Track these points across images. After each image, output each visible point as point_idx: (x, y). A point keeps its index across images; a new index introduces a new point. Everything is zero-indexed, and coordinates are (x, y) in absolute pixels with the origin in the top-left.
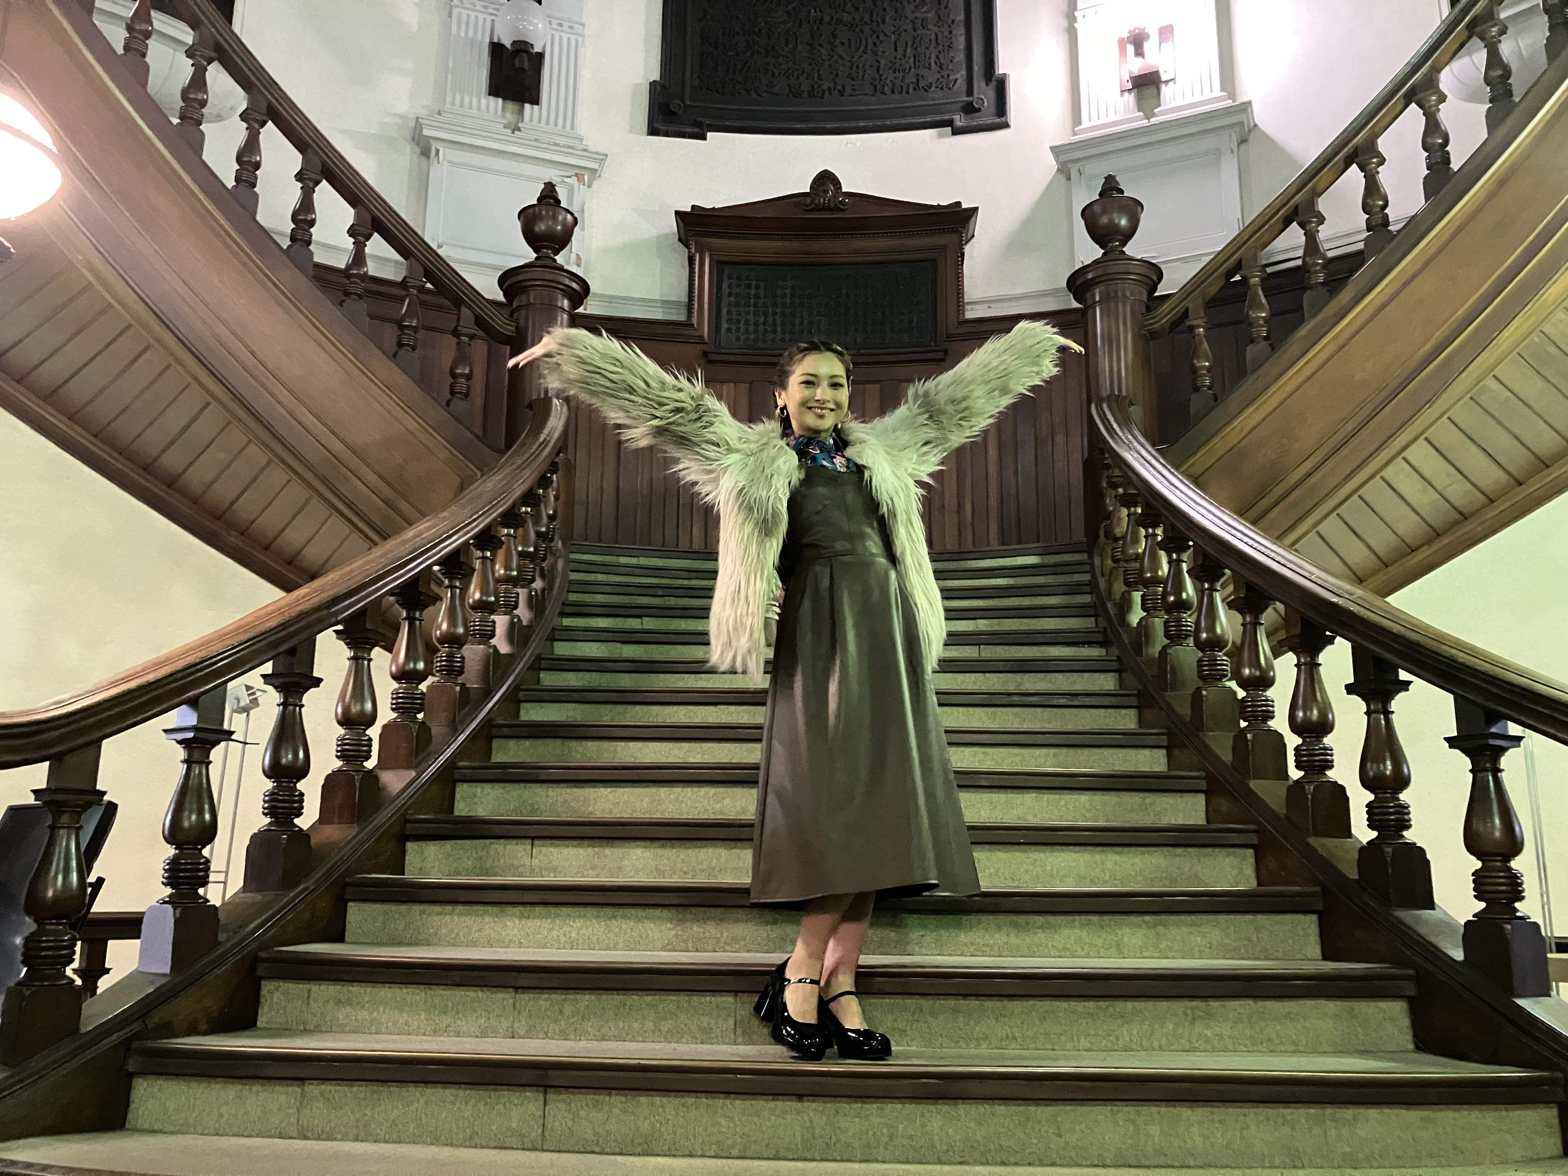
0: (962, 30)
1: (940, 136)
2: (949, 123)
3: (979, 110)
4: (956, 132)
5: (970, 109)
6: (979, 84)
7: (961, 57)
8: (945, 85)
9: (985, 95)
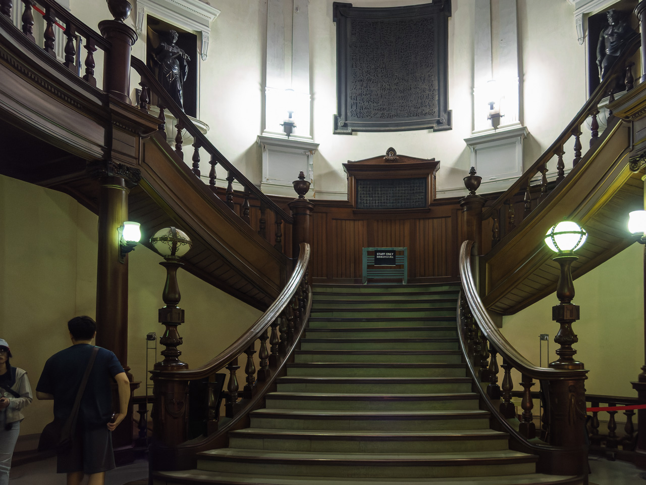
0: (437, 93)
1: (429, 132)
2: (432, 128)
3: (442, 123)
4: (435, 131)
5: (439, 123)
6: (442, 113)
7: (437, 103)
8: (431, 114)
9: (444, 117)
